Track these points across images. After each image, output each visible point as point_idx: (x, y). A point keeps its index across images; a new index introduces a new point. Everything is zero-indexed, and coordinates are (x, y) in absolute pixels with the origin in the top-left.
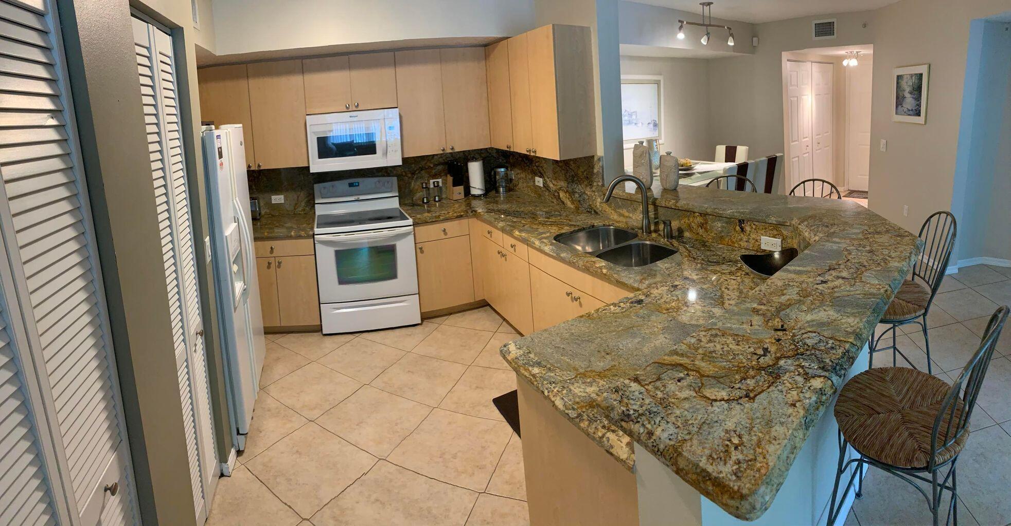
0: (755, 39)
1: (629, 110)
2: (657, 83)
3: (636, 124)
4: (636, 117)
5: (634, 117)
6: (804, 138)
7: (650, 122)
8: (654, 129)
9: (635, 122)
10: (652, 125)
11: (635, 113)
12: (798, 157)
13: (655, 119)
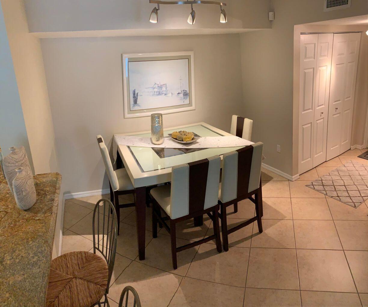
0: (271, 14)
1: (158, 83)
2: (188, 58)
3: (165, 94)
4: (166, 88)
5: (164, 89)
6: (318, 106)
7: (180, 92)
8: (184, 98)
9: (165, 93)
10: (182, 95)
11: (165, 86)
12: (311, 123)
13: (185, 89)
